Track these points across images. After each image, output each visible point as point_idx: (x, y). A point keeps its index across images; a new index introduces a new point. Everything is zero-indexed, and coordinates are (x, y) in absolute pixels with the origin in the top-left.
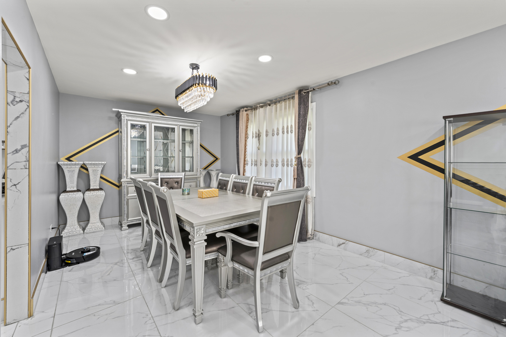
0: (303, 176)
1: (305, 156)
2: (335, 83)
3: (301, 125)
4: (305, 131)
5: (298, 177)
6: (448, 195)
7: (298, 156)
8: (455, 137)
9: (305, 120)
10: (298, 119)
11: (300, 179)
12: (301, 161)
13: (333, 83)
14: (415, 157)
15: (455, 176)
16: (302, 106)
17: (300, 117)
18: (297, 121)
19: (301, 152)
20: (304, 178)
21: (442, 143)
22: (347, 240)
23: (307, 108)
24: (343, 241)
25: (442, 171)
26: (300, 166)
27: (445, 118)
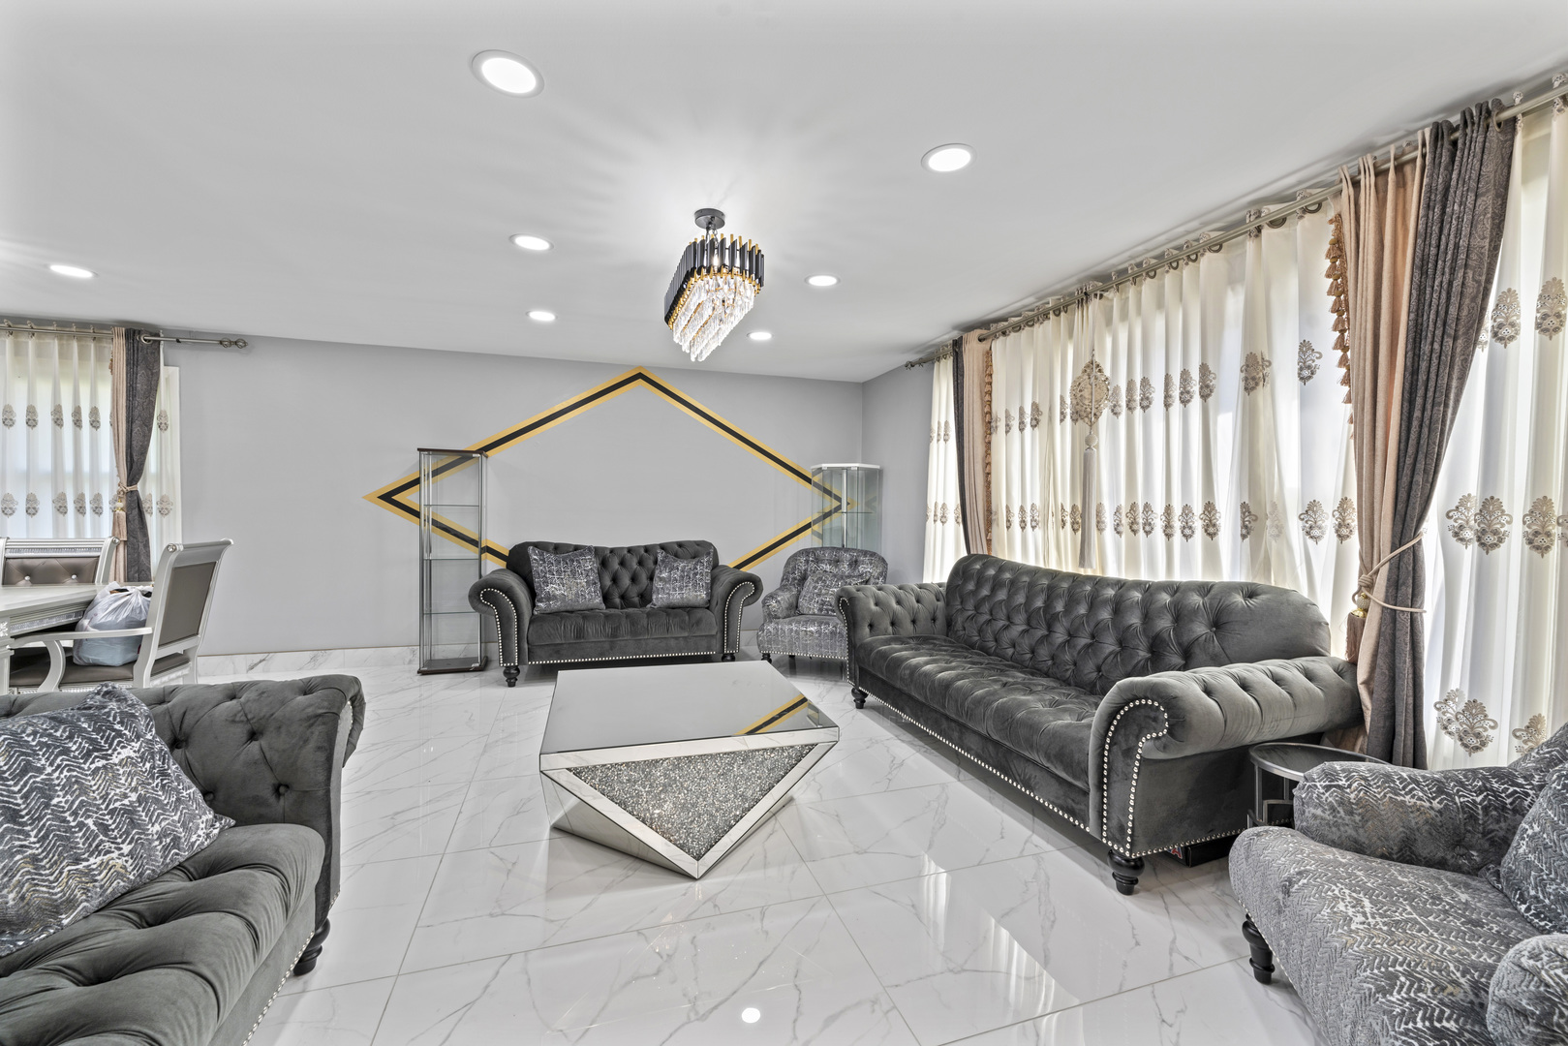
0: (145, 535)
1: (149, 489)
2: (236, 343)
3: (140, 415)
4: (150, 430)
5: (132, 539)
6: (425, 546)
7: (128, 488)
8: (436, 473)
9: (148, 404)
10: (128, 399)
11: (138, 541)
12: (138, 499)
13: (234, 342)
14: (387, 497)
15: (436, 523)
16: (141, 372)
17: (134, 396)
18: (125, 404)
19: (139, 479)
20: (147, 541)
21: (417, 482)
22: (269, 653)
23: (156, 378)
24: (261, 657)
25: (417, 514)
26: (136, 512)
27: (420, 450)
